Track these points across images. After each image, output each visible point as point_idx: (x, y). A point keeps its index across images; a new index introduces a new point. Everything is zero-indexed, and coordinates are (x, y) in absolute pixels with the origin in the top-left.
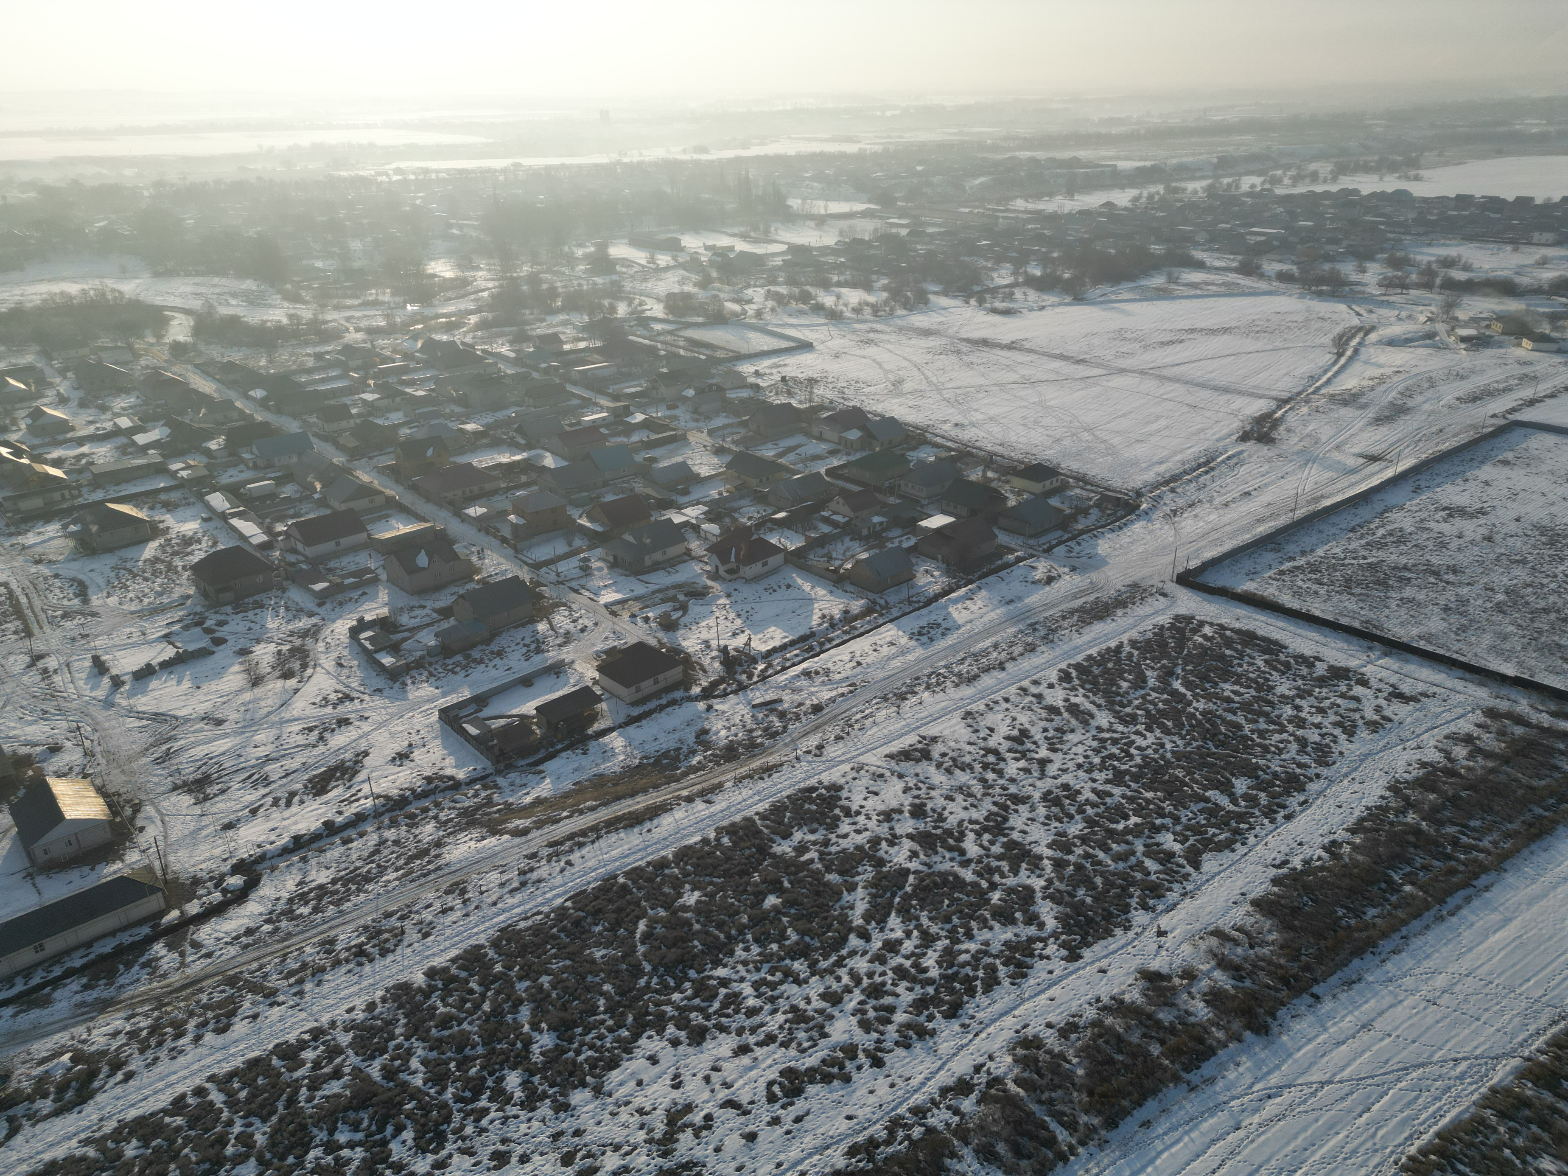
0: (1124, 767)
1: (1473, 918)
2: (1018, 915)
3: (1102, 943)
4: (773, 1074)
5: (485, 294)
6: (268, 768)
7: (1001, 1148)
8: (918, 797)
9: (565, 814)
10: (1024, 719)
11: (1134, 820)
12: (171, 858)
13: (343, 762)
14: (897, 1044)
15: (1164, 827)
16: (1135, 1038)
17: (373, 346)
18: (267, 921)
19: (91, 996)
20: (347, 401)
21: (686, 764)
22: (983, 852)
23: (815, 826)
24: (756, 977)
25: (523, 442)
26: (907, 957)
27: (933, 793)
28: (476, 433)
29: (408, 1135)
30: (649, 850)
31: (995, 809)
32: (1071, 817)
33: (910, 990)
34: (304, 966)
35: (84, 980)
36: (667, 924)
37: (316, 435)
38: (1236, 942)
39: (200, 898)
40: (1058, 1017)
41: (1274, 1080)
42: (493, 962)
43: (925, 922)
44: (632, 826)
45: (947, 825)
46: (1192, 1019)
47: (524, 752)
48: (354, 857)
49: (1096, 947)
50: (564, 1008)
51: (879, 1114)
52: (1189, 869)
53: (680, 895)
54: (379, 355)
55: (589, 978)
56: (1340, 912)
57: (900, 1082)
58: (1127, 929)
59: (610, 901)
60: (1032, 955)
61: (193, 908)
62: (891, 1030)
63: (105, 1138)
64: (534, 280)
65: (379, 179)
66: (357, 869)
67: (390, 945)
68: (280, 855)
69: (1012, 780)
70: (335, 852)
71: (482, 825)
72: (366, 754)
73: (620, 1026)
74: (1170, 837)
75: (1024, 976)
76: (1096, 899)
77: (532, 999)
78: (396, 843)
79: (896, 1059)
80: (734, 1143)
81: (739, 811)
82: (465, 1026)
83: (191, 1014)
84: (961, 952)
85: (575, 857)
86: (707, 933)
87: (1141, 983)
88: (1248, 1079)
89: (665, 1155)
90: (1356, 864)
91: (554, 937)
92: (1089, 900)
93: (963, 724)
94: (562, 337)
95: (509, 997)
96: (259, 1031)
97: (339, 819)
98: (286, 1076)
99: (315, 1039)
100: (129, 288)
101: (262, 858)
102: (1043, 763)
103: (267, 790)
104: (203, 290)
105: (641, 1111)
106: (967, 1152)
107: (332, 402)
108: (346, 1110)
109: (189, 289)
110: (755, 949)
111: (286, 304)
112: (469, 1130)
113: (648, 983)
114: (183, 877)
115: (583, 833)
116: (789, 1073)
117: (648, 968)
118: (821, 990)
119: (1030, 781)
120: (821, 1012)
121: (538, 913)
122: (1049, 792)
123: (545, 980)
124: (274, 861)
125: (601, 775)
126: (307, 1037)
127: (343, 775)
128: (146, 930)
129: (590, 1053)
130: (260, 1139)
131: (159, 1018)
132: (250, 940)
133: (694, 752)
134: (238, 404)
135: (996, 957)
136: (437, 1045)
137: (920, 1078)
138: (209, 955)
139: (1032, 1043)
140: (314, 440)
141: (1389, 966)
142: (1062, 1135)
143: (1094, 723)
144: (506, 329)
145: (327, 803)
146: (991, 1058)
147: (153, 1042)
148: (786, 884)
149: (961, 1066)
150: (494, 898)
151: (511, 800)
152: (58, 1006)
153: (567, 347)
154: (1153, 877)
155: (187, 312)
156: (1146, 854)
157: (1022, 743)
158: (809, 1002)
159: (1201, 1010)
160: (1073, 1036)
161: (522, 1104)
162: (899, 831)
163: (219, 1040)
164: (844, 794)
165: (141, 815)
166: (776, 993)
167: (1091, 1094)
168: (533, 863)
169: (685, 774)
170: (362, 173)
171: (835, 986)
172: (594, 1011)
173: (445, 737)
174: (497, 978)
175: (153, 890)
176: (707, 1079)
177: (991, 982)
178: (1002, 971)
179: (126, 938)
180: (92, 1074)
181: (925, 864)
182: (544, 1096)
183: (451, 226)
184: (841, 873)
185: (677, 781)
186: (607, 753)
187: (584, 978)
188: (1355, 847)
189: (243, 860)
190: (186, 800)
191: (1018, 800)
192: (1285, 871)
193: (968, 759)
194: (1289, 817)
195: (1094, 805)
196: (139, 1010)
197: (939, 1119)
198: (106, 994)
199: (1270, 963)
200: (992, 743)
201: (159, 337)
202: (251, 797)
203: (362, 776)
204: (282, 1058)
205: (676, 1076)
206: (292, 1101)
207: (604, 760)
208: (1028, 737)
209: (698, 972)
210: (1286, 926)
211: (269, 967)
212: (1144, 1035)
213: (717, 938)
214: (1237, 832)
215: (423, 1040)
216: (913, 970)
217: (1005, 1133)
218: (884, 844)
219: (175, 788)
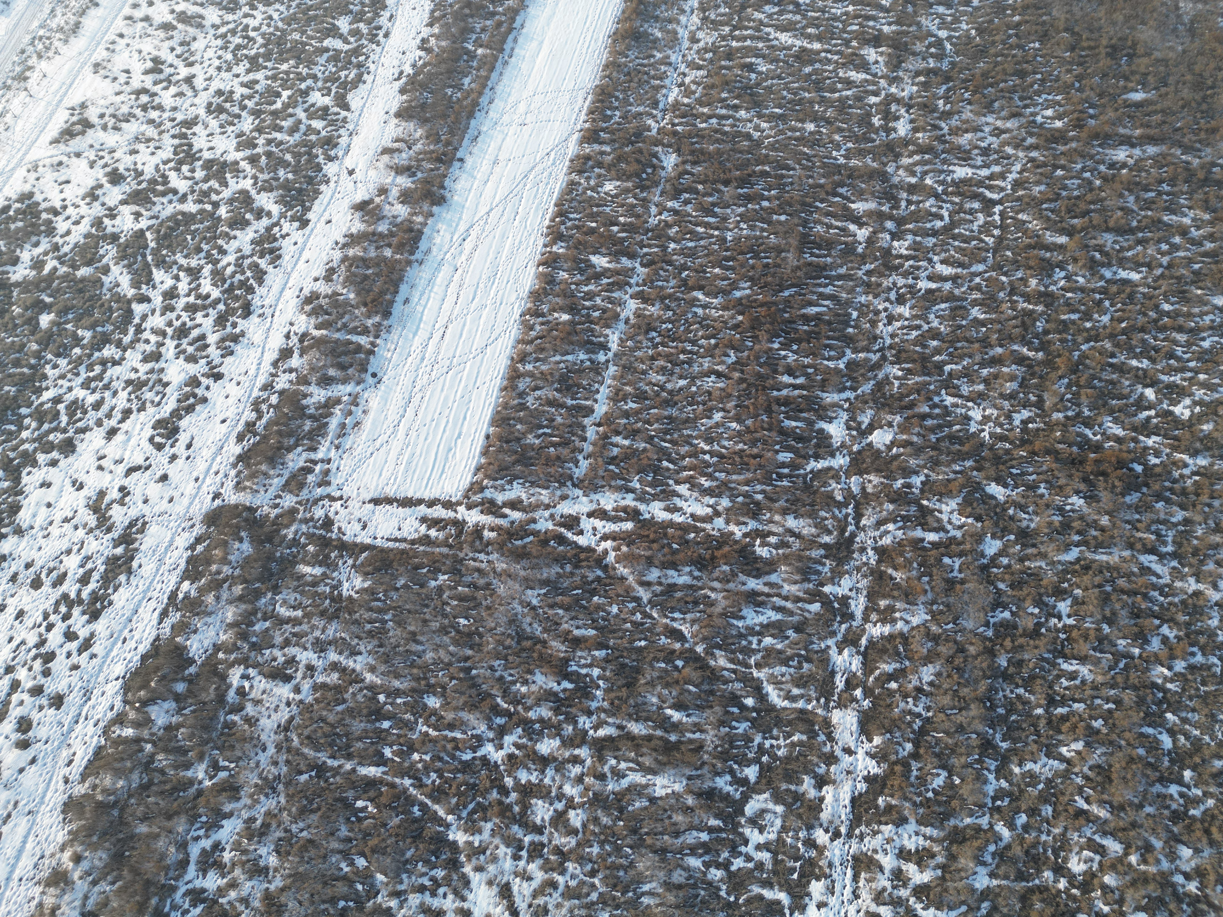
0: (253, 52)
1: (523, 52)
2: (248, 216)
3: (317, 202)
4: (149, 432)
7: (332, 372)
8: (106, 165)
10: (147, 46)
11: (286, 94)
14: (223, 356)
15: (309, 89)
16: (372, 254)
22: (190, 183)
23: (34, 239)
24: (80, 380)
26: (188, 295)
27: (117, 155)
31: (177, 141)
32: (239, 116)
33: (207, 315)
38: (399, 150)
40: (320, 271)
41: (462, 228)
43: (183, 261)
45: (147, 176)
46: (399, 220)
49: (315, 207)
51: (242, 406)
52: (344, 113)
56: (449, 91)
57: (242, 378)
58: (327, 182)
60: (276, 240)
62: (213, 352)
69: (174, 109)
74: (318, 94)
75: (279, 257)
76: (294, 172)
79: (229, 366)
80: (154, 490)
84: (225, 268)
87: (358, 215)
88: (448, 237)
89: (109, 530)
90: (443, 50)
92: (290, 176)
93: (98, 78)
102: (189, 80)
105: (66, 520)
106: (313, 389)
110: (63, 362)
116: (159, 424)
118: (140, 357)
119: (189, 102)
120: (152, 371)
122: (210, 104)
135: (252, 256)
137: (254, 367)
139: (313, 297)
141: (491, 113)
142: (363, 340)
143: (207, 23)
146: (292, 324)
148: (48, 300)
149: (276, 342)
154: (324, 133)
156: (310, 118)
157: (161, 71)
158: (137, 371)
159: (401, 211)
160: (335, 277)
162: (111, 203)
164: (38, 197)
166: (106, 381)
167: (365, 305)
171: (149, 348)
176: (100, 468)
177: (260, 275)
178: (263, 263)
181: (152, 218)
184: (88, 264)
188: (438, 37)
191: (190, 123)
192: (404, 80)
193: (125, 109)
194: (386, 35)
195: (250, 97)
197: (283, 382)
199: (425, 153)
200: (136, 84)
205: (74, 483)
208: (163, 63)
210: (424, 121)
212: (377, 248)
214: (359, 66)
216: (199, 302)
217: (329, 362)
218: (106, 221)
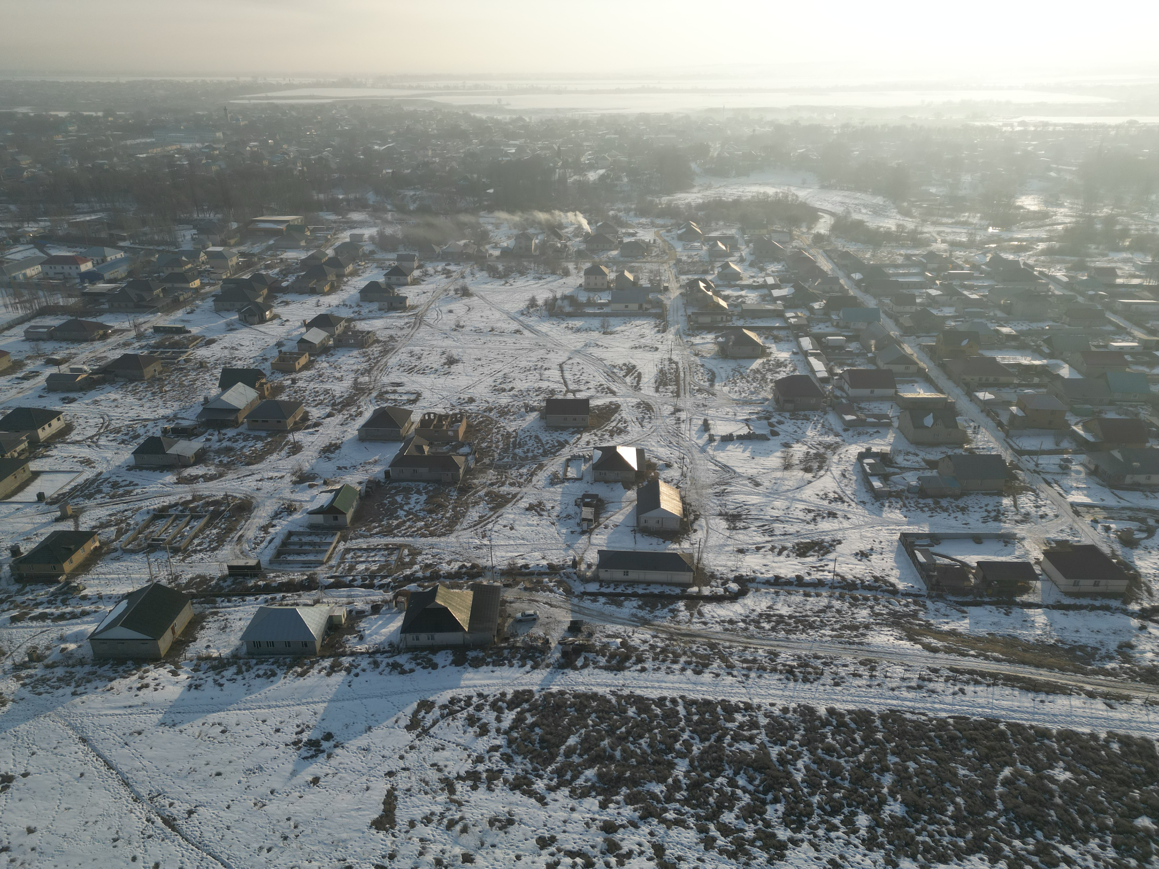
5: (1060, 227)
6: (776, 525)
9: (972, 652)
12: (705, 555)
13: (823, 541)
17: (951, 255)
18: (743, 621)
19: (641, 613)
20: (916, 292)
21: (1099, 664)
25: (1047, 351)
28: (1009, 336)
29: (780, 808)
30: (1037, 717)
34: (754, 661)
35: (640, 603)
36: (1029, 782)
37: (885, 312)
39: (712, 587)
42: (876, 730)
44: (1028, 690)
47: (957, 591)
48: (808, 607)
50: (919, 794)
53: (1052, 767)
54: (952, 262)
55: (947, 785)
59: (986, 737)
61: (706, 591)
63: (622, 696)
64: (1110, 221)
65: (1004, 129)
66: (807, 616)
67: (811, 677)
68: (764, 583)
70: (798, 598)
71: (903, 629)
72: (840, 542)
73: (960, 834)
77: (897, 772)
78: (838, 611)
81: (1140, 729)
82: (842, 761)
83: (685, 653)
85: (970, 689)
86: (1066, 811)
91: (930, 738)
94: (1119, 272)
95: (879, 762)
96: (717, 685)
97: (807, 578)
98: (722, 722)
99: (746, 710)
100: (803, 194)
101: (753, 580)
103: (770, 539)
104: (847, 201)
107: (905, 291)
108: (749, 765)
109: (839, 199)
111: (898, 217)
112: (821, 832)
113: (996, 818)
114: (707, 570)
115: (983, 675)
117: (1000, 806)
121: (924, 714)
123: (912, 766)
124: (759, 586)
125: (1015, 638)
126: (742, 705)
127: (820, 550)
128: (678, 591)
129: (927, 839)
130: (695, 750)
131: (667, 646)
132: (730, 627)
133: (1111, 658)
134: (842, 281)
136: (819, 761)
138: (705, 623)
140: (882, 315)
144: (1068, 258)
145: (803, 564)
147: (661, 657)
150: (894, 685)
151: (932, 622)
152: (625, 610)
153: (1119, 281)
155: (832, 214)
161: (863, 840)
163: (694, 678)
165: (697, 522)
168: (933, 676)
169: (1095, 673)
170: (992, 124)
172: (943, 811)
173: (898, 554)
174: (876, 742)
175: (689, 569)
179: (667, 590)
180: (627, 658)
182: (881, 846)
183: (1050, 169)
185: (1085, 674)
186: (1027, 623)
187: (943, 783)
189: (742, 576)
190: (723, 524)
196: (660, 635)
198: (647, 616)
201: (810, 228)
202: (760, 539)
203: (831, 556)
204: (724, 709)
206: (720, 740)
207: (1022, 627)
209: (1046, 837)
211: (734, 650)
213: (1075, 821)
215: (811, 753)
219: (720, 514)
